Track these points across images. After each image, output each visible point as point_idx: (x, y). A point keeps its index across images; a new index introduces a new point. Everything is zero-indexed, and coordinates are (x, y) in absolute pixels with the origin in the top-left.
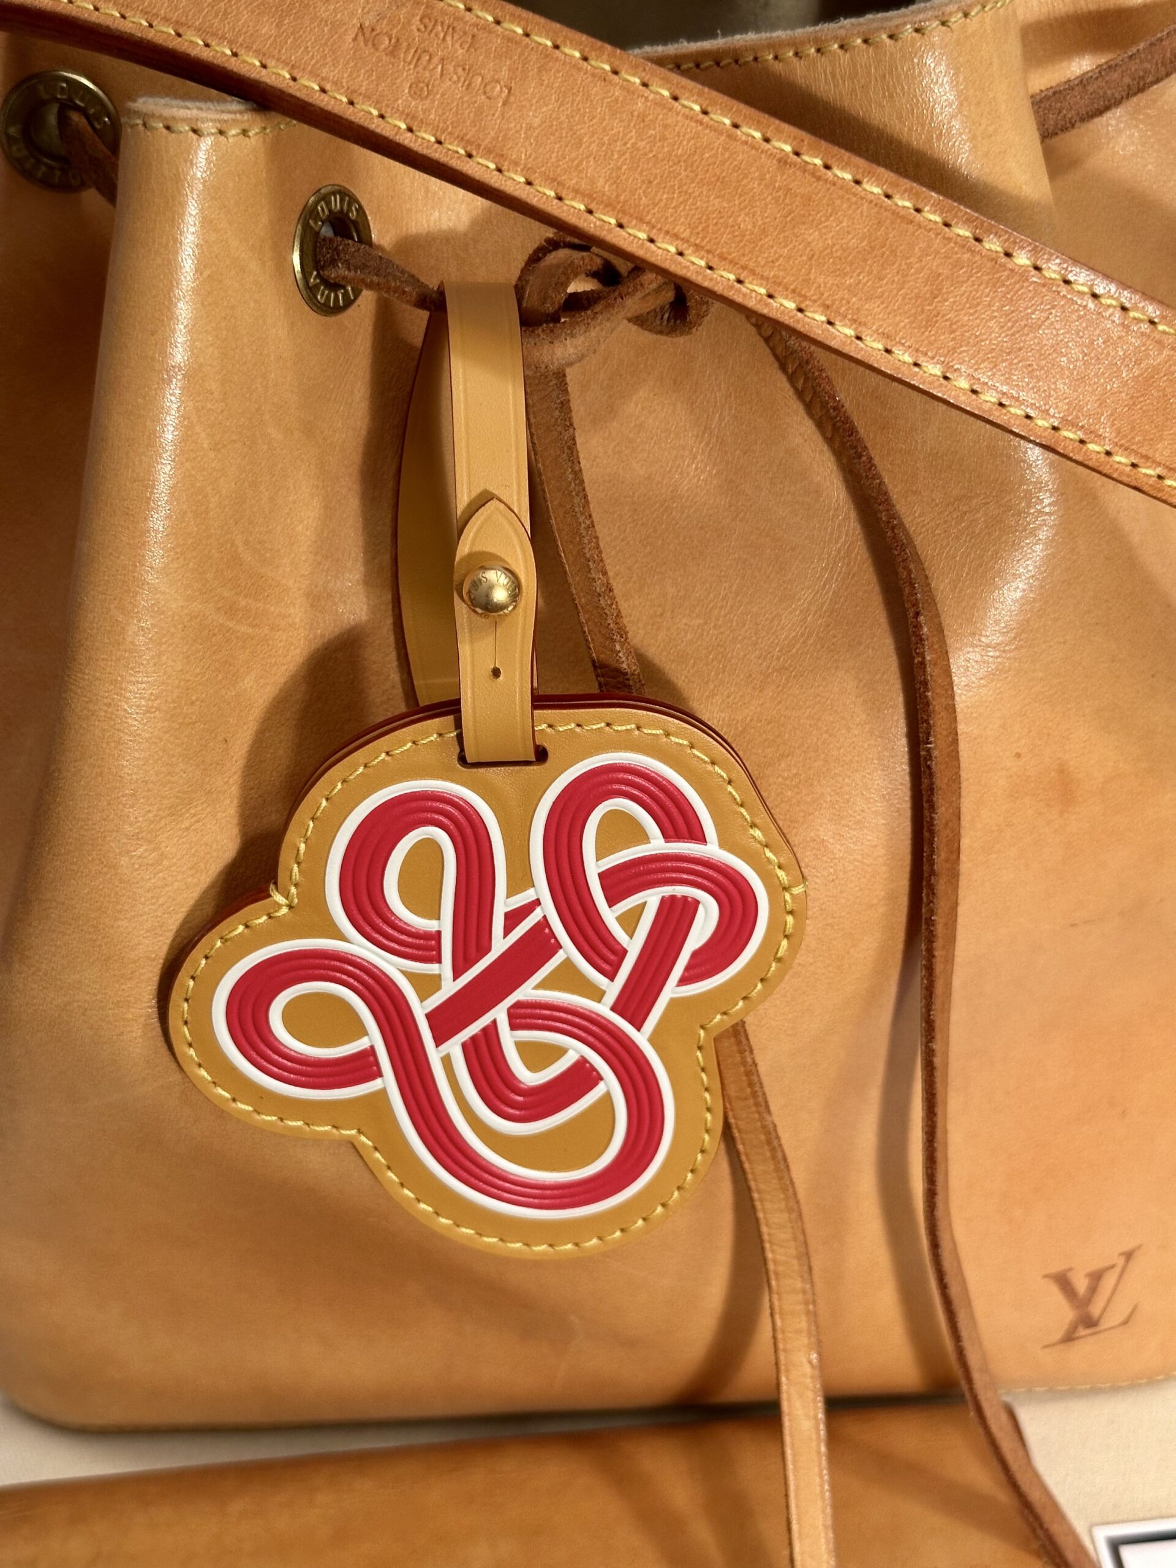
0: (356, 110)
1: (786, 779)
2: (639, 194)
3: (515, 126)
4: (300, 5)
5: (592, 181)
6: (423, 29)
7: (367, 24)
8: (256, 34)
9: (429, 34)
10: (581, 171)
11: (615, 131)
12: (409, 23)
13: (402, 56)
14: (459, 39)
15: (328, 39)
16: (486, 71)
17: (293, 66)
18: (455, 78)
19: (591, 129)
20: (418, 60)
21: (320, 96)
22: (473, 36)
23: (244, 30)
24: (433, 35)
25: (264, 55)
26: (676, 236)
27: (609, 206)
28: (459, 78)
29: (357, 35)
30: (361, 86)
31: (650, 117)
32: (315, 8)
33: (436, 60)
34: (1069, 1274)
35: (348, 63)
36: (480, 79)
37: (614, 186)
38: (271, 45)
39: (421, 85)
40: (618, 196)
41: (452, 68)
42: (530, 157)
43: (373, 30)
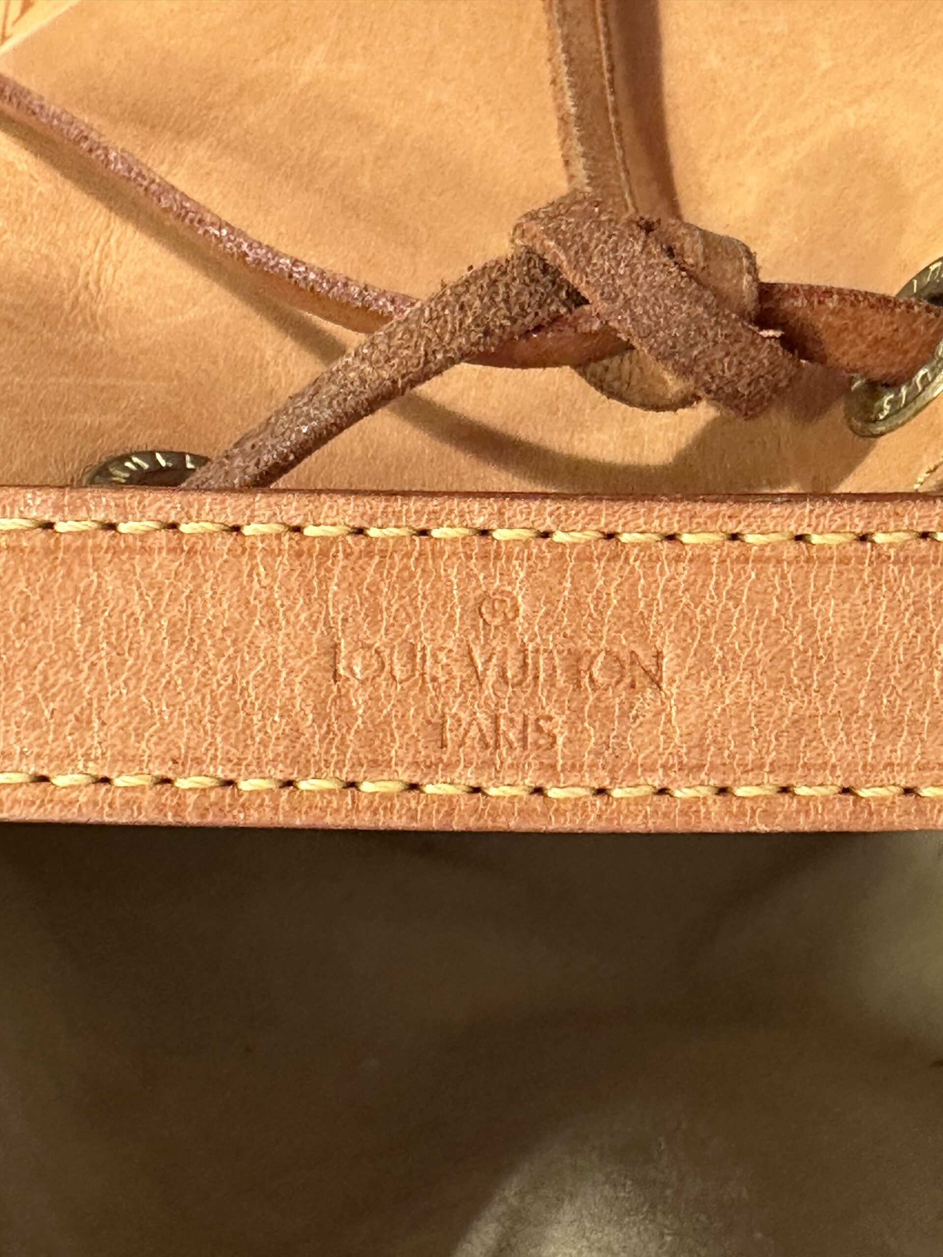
0: (593, 526)
2: (33, 591)
3: (297, 616)
4: (790, 681)
6: (541, 723)
7: (649, 693)
8: (843, 594)
9: (525, 718)
10: (151, 586)
11: (120, 682)
12: (571, 725)
13: (557, 661)
14: (467, 732)
15: (705, 636)
16: (392, 691)
17: (747, 561)
18: (442, 656)
19: (163, 666)
20: (525, 665)
21: (670, 525)
22: (444, 745)
23: (870, 590)
24: (519, 719)
25: (809, 560)
28: (436, 662)
29: (659, 667)
30: (605, 574)
31: (67, 729)
32: (760, 686)
33: (492, 676)
35: (649, 605)
36: (398, 674)
37: (82, 585)
38: (806, 586)
39: (498, 621)
40: (69, 573)
41: (455, 673)
42: (250, 575)
43: (633, 686)
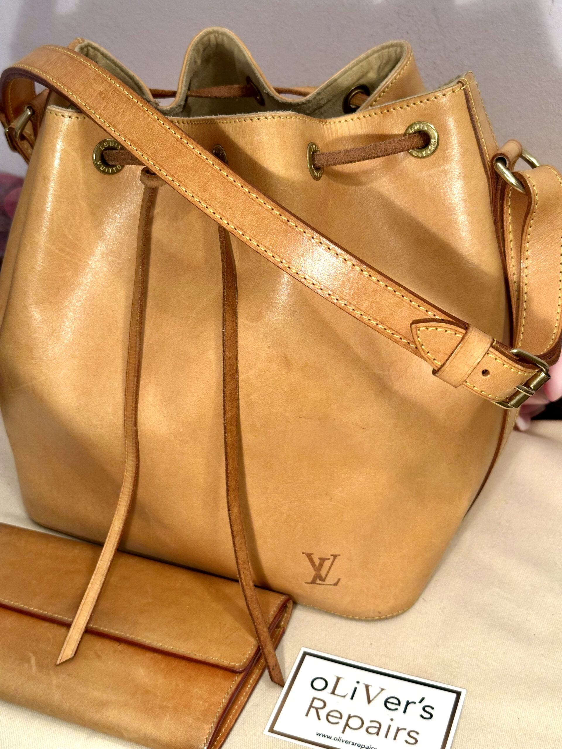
1: (205, 338)
5: (133, 137)
26: (148, 155)
27: (135, 144)
34: (312, 556)
